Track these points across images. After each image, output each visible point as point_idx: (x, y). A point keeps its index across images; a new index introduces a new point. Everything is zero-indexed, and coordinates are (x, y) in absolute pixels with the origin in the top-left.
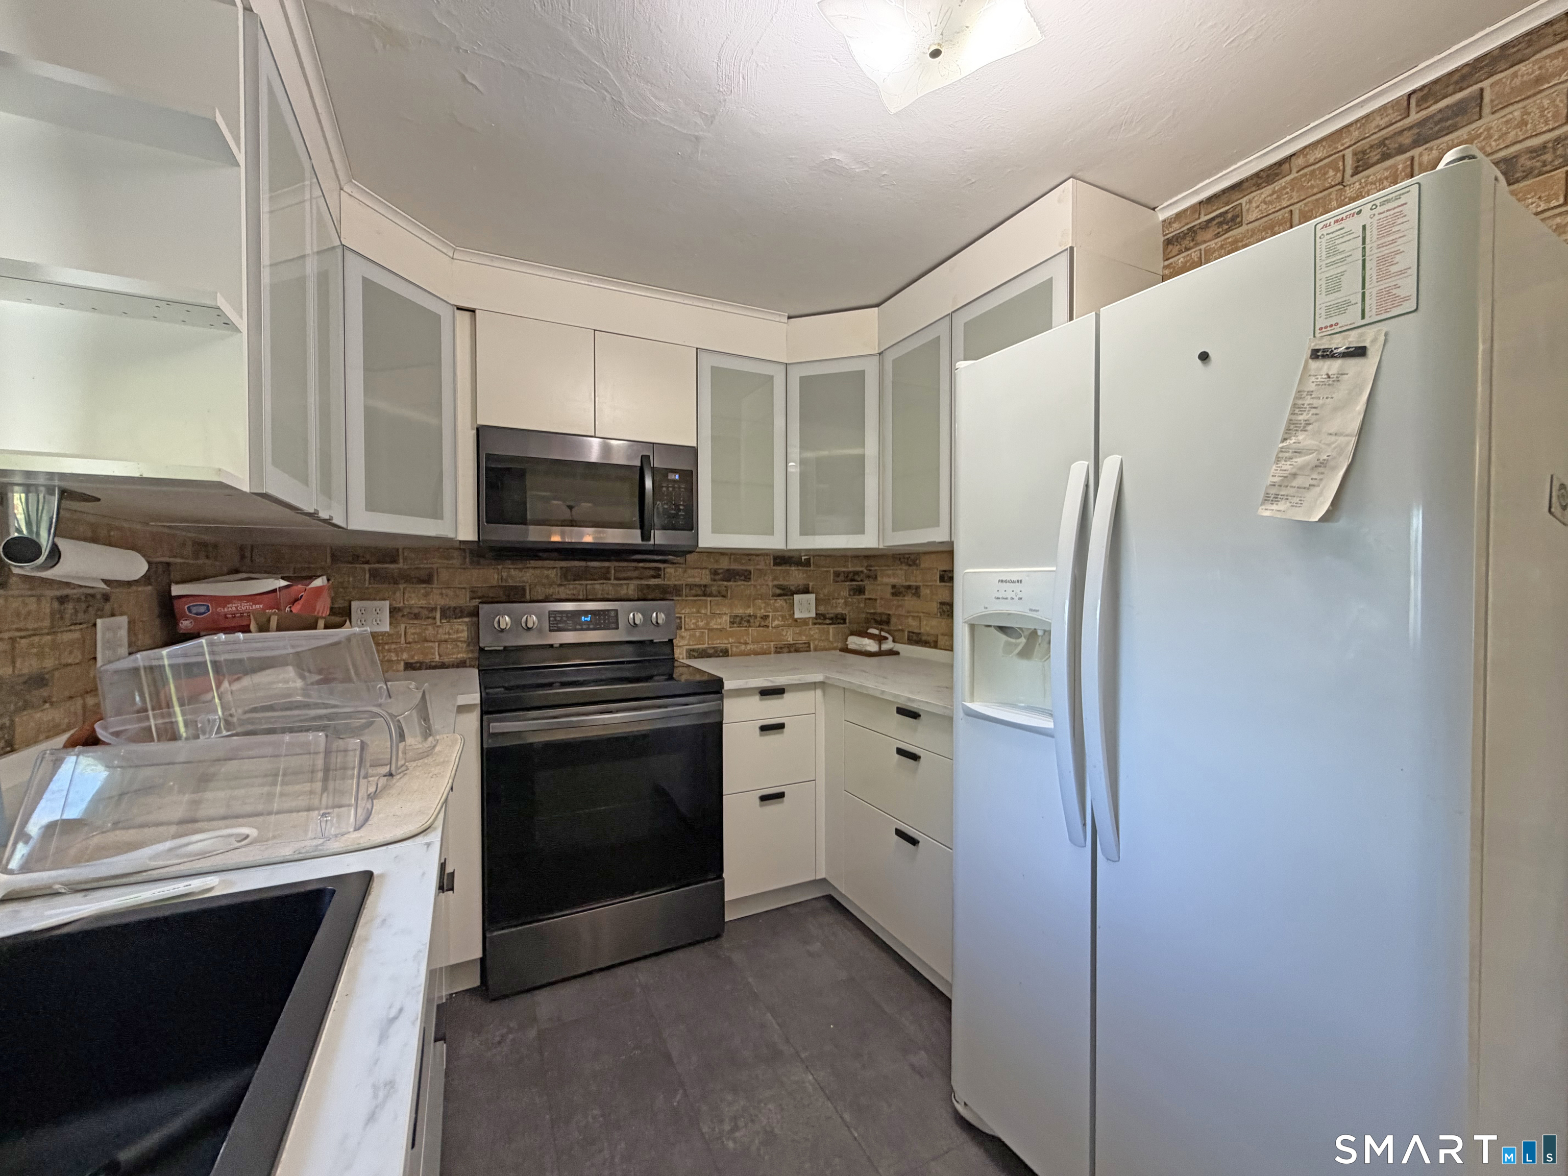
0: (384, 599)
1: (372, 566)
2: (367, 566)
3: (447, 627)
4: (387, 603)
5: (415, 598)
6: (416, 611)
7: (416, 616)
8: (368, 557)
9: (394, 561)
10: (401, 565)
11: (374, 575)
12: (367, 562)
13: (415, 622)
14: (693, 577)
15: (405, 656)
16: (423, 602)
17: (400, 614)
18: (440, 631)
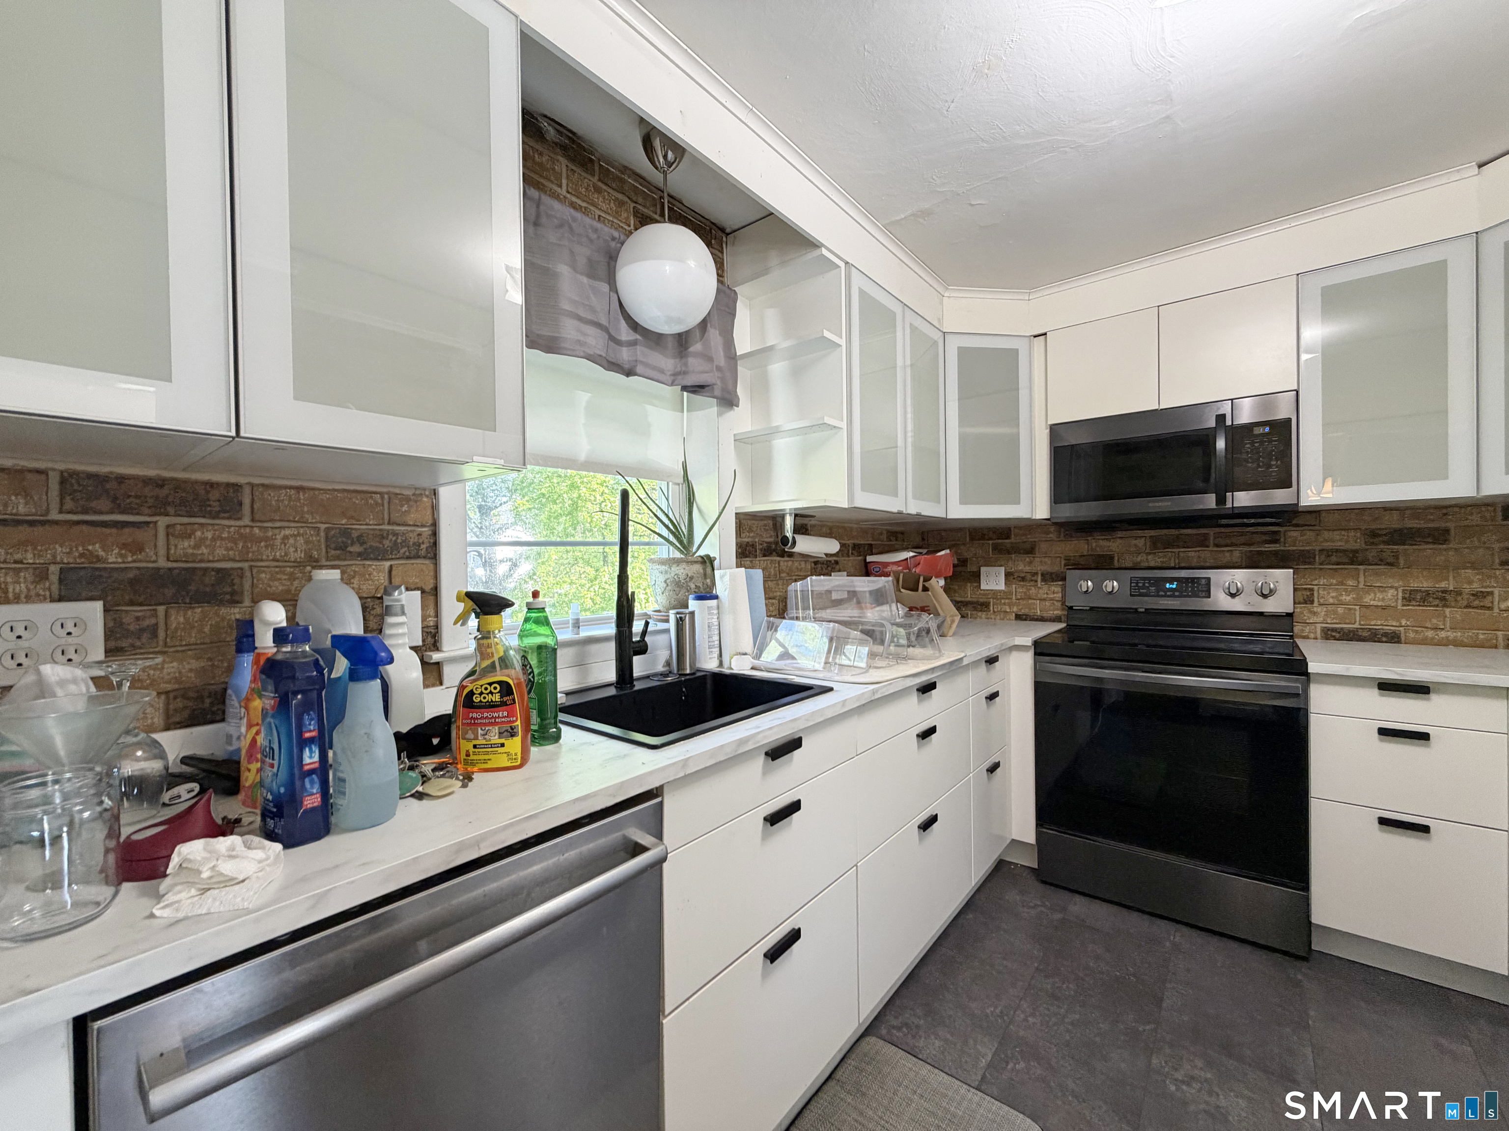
0: (1001, 566)
1: (995, 542)
2: (991, 542)
3: (1045, 588)
4: (1003, 568)
5: (1021, 565)
6: (1023, 575)
7: (1023, 579)
8: (991, 535)
9: (1008, 537)
10: (1013, 540)
11: (996, 548)
12: (990, 539)
13: (1022, 583)
14: (1332, 541)
15: (1015, 609)
16: (1027, 569)
17: (1012, 577)
18: (1041, 591)
